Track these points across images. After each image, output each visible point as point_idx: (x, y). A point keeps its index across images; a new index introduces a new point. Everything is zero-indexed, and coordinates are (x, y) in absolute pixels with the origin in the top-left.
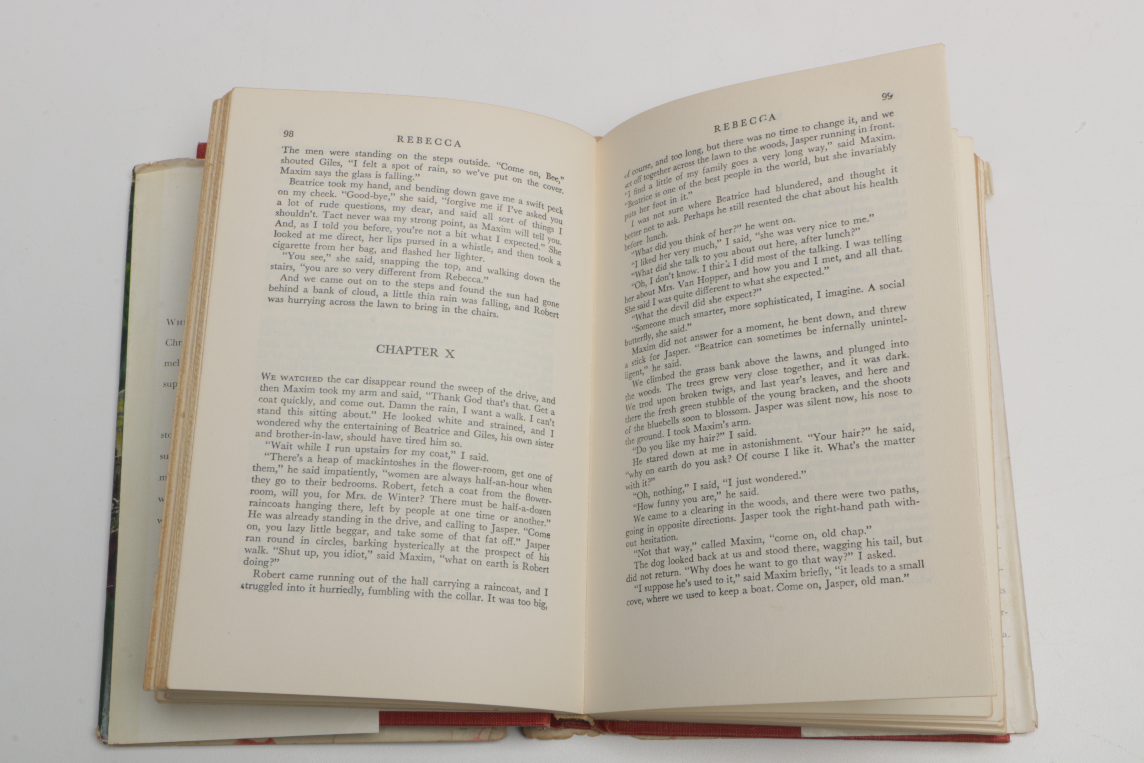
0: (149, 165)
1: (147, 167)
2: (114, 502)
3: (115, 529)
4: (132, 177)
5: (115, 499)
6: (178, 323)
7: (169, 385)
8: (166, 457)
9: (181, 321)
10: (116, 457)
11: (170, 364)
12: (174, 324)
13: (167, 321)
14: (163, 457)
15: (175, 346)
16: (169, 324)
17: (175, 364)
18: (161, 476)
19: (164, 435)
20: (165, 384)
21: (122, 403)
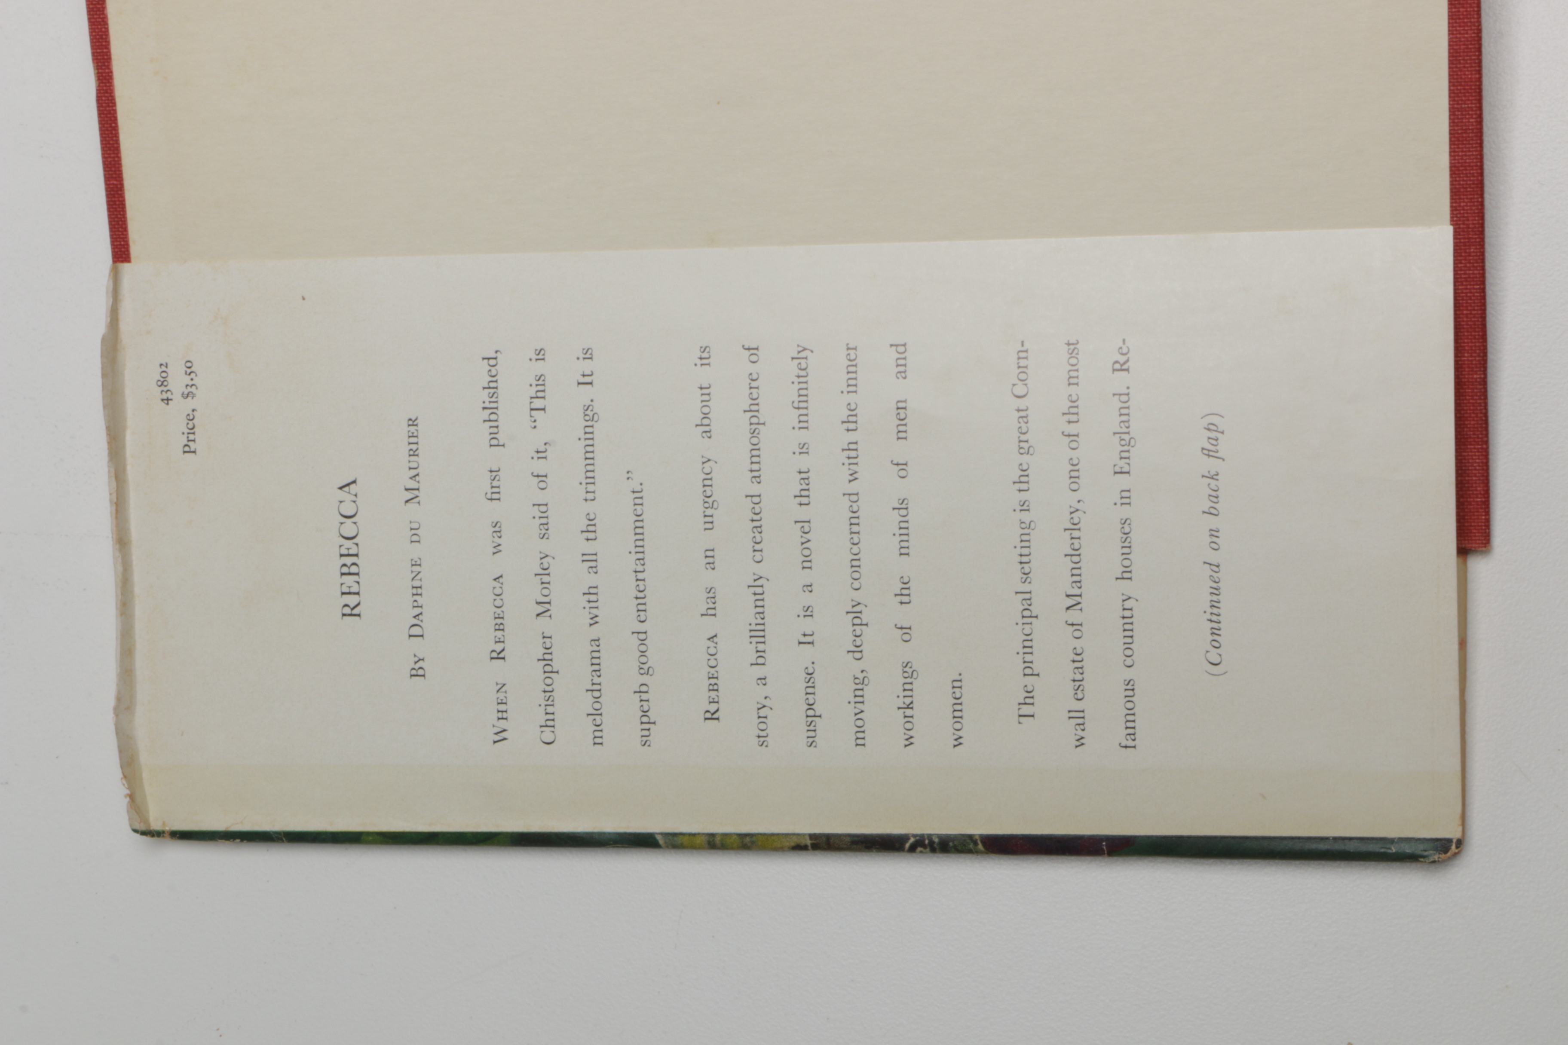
0: (131, 799)
1: (134, 804)
2: (913, 849)
3: (975, 843)
4: (156, 840)
5: (907, 845)
6: (502, 718)
7: (646, 733)
8: (812, 734)
9: (499, 711)
10: (810, 848)
11: (598, 734)
12: (506, 728)
13: (497, 744)
14: (811, 740)
15: (557, 723)
16: (505, 739)
17: (598, 723)
18: (854, 743)
19: (762, 739)
20: (643, 743)
21: (687, 837)
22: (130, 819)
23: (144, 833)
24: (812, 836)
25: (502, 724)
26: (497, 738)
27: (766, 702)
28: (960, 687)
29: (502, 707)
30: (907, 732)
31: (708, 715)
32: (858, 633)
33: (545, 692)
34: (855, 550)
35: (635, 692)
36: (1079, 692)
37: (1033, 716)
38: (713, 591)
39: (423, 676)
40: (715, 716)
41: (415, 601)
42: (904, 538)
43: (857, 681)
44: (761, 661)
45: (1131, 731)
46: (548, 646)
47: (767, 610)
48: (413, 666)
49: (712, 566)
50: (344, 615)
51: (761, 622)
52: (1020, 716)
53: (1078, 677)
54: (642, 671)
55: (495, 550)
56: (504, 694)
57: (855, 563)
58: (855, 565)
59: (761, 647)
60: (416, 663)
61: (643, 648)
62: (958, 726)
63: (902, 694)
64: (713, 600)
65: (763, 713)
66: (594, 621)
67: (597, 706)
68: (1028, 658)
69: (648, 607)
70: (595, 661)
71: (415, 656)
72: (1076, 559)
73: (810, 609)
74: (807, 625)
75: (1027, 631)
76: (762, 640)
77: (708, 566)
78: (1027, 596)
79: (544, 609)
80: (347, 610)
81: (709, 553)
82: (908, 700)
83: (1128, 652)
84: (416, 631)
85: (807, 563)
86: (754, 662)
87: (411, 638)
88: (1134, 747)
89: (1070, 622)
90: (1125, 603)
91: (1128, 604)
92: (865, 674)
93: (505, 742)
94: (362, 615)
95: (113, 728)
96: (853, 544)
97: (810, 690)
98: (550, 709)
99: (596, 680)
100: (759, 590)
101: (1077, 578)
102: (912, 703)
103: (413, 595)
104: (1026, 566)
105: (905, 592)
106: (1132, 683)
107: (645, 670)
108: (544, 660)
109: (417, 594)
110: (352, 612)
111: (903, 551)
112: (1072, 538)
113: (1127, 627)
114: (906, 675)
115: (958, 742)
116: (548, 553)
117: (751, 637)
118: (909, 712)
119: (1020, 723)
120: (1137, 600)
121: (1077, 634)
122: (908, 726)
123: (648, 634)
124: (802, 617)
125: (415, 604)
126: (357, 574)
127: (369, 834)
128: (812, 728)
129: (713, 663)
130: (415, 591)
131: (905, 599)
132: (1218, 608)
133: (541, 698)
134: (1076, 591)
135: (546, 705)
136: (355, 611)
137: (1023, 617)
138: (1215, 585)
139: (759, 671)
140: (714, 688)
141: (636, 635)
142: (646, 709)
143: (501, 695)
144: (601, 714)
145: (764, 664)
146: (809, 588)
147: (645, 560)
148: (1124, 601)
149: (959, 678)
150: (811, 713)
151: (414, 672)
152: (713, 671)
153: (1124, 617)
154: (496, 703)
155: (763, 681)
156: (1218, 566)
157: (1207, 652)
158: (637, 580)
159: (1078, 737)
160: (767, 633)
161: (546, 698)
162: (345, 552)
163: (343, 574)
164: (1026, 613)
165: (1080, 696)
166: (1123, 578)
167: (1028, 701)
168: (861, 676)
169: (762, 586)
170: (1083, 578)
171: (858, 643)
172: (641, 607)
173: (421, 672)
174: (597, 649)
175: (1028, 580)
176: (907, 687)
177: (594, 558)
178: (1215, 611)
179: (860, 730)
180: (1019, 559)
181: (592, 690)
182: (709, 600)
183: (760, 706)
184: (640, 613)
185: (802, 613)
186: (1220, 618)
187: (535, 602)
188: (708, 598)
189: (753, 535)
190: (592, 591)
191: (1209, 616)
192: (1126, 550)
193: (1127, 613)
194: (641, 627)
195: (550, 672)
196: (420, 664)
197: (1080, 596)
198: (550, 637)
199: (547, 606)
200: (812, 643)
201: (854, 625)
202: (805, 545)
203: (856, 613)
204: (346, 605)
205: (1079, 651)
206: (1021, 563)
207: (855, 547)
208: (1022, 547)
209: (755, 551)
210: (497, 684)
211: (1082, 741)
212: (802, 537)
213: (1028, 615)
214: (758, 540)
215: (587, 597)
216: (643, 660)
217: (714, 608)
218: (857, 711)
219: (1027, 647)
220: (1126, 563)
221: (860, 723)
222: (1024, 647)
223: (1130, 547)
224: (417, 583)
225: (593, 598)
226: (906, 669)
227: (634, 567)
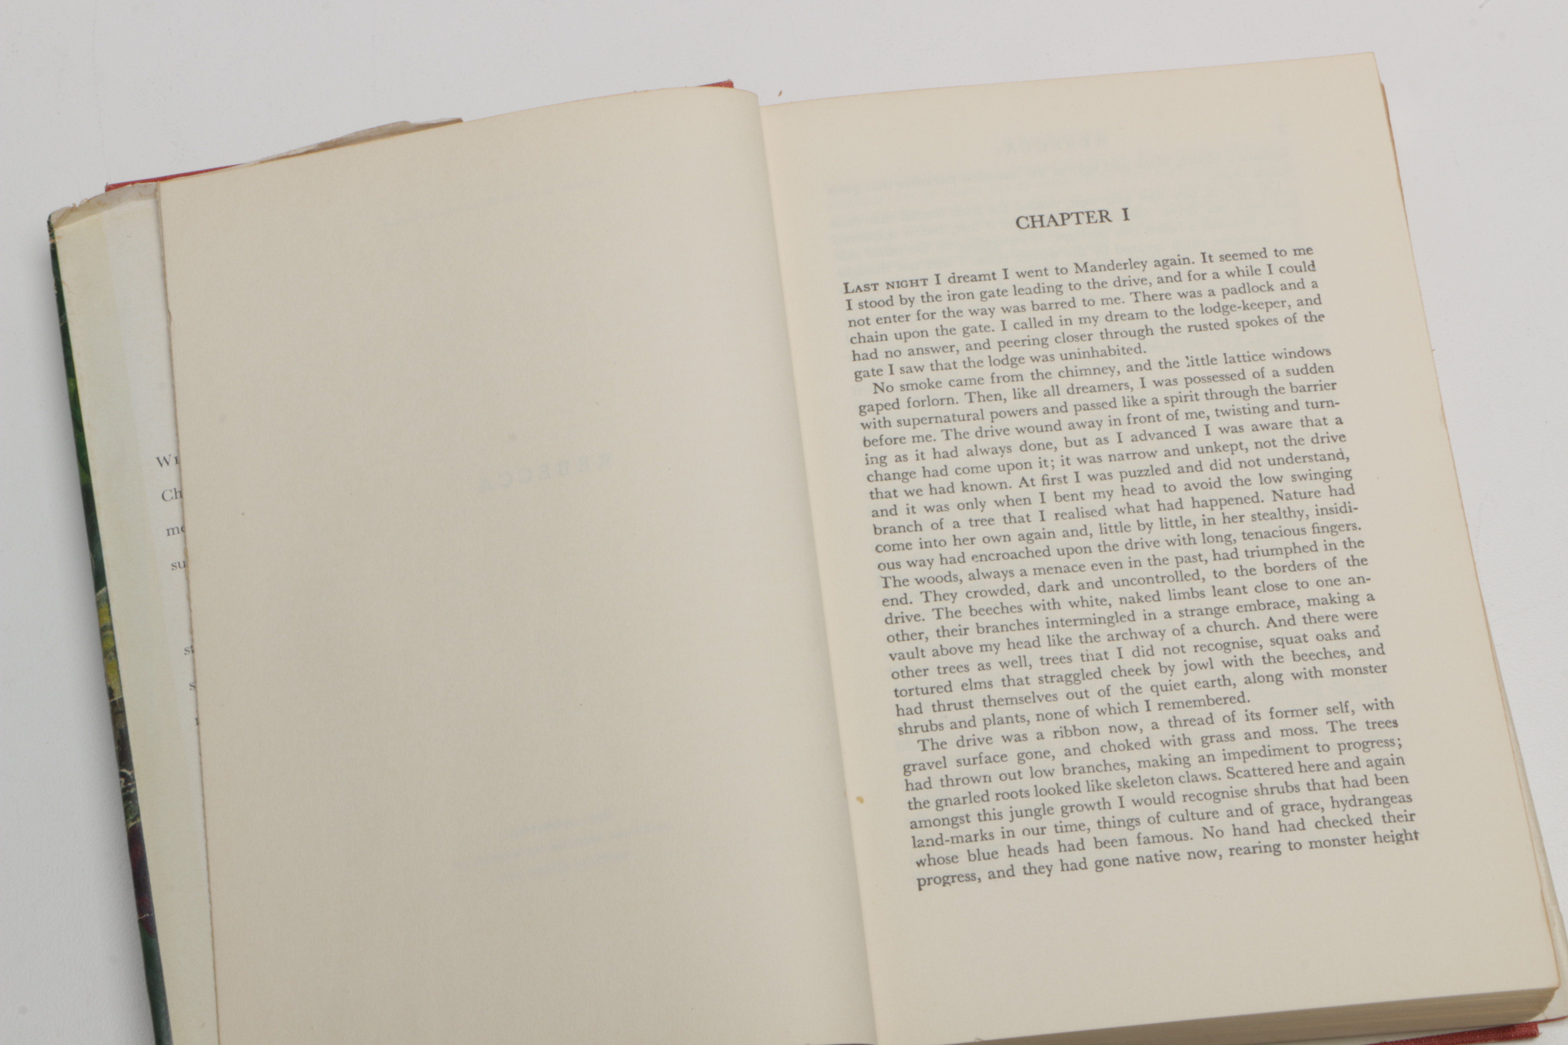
0: (73, 209)
1: (70, 213)
2: (122, 775)
3: (134, 820)
4: (47, 233)
5: (124, 771)
6: (176, 461)
10: (112, 700)
11: (176, 532)
12: (170, 465)
13: (156, 461)
16: (161, 465)
18: (198, 718)
19: (190, 651)
20: (174, 565)
21: (107, 610)
22: (58, 211)
23: (49, 223)
24: (121, 701)
25: (172, 462)
26: (161, 459)
93: (159, 466)
127: (75, 383)
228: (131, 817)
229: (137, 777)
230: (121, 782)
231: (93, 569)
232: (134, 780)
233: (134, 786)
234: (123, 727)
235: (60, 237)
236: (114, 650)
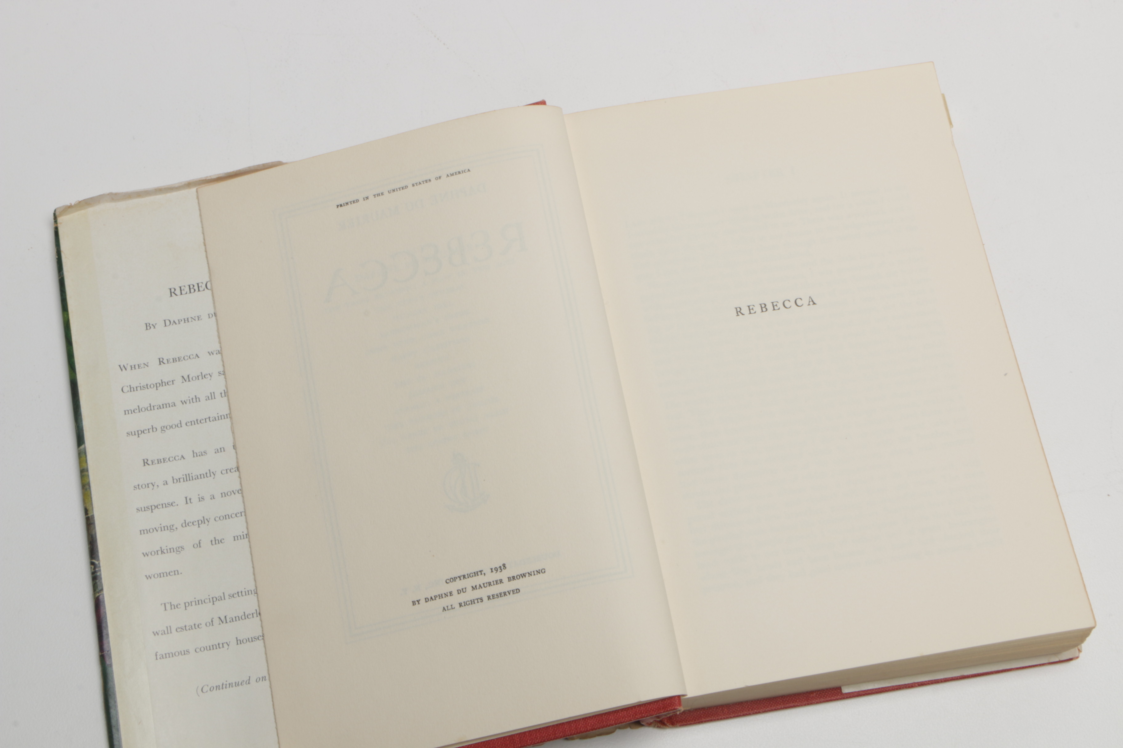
0: (70, 207)
1: (68, 209)
2: (92, 563)
4: (53, 221)
5: (94, 561)
6: (131, 368)
7: (133, 433)
8: (143, 509)
9: (135, 365)
10: (87, 518)
11: (130, 412)
12: (127, 370)
13: (119, 367)
14: (140, 509)
15: (132, 393)
16: (122, 370)
17: (135, 411)
18: (141, 529)
19: (137, 487)
20: (128, 433)
21: (85, 459)
22: (60, 207)
23: (54, 214)
24: (92, 517)
25: (129, 368)
26: (122, 366)
27: (156, 486)
28: (175, 574)
29: (137, 367)
30: (150, 553)
31: (146, 461)
32: (194, 523)
33: (147, 385)
34: (233, 516)
35: (152, 426)
36: (180, 629)
37: (166, 610)
38: (205, 454)
39: (147, 329)
40: (146, 464)
41: (182, 320)
42: (242, 537)
43: (171, 526)
44: (175, 481)
45: (164, 656)
46: (169, 383)
47: (199, 480)
48: (151, 324)
49: (217, 452)
50: (170, 289)
51: (194, 478)
52: (165, 604)
53: (187, 628)
54: (163, 428)
55: (210, 353)
56: (143, 367)
57: (227, 517)
58: (226, 517)
59: (182, 480)
60: (153, 325)
61: (174, 426)
62: (156, 576)
63: (168, 548)
64: (201, 455)
65: (150, 485)
66: (183, 402)
67: (143, 410)
68: (193, 603)
69: (193, 426)
70: (165, 406)
71: (156, 324)
72: (243, 617)
73: (203, 500)
74: (195, 500)
75: (206, 601)
76: (185, 480)
77: (216, 450)
78: (223, 598)
79: (187, 379)
80: (173, 290)
81: (222, 450)
82: (165, 551)
83: (202, 649)
84: (168, 323)
85: (224, 495)
86: (174, 478)
87: (164, 321)
88: (157, 659)
89: (213, 620)
90: (226, 644)
91: (225, 645)
92: (175, 529)
93: (120, 370)
94: (172, 297)
95: (102, 193)
96: (236, 515)
97: (164, 505)
98: (139, 388)
99: (156, 408)
100: (208, 475)
101: (234, 619)
102: (164, 553)
103: (184, 319)
104: (237, 595)
105: (217, 542)
106: (188, 653)
107: (163, 429)
108: (162, 383)
109: (185, 321)
110: (172, 292)
111: (236, 538)
112: (253, 614)
113: (215, 647)
114: (178, 548)
115: (148, 577)
116: (212, 376)
117: (186, 475)
118: (160, 552)
119: (161, 604)
120: (228, 649)
121: (208, 624)
122: (153, 553)
123: (181, 428)
124: (199, 496)
125: (180, 321)
126: (190, 292)
128: (146, 509)
129: (171, 459)
130: (186, 319)
131: (214, 542)
132: (229, 687)
133: (144, 383)
134: (228, 620)
135: (140, 387)
136: (173, 294)
137: (213, 598)
138: (240, 683)
139: (170, 481)
140: (159, 461)
141: (179, 422)
142: (145, 432)
143: (142, 366)
144: (139, 412)
145: (174, 482)
146: (212, 498)
147: (215, 421)
148: (227, 643)
149: (179, 573)
150: (153, 507)
151: (148, 325)
152: (167, 460)
153: (219, 644)
154: (139, 363)
155: (165, 484)
156: (249, 683)
157: (208, 686)
158: (205, 419)
159: (158, 632)
160: (189, 482)
161: (144, 386)
162: (200, 285)
163: (189, 286)
164: (215, 599)
165: (178, 630)
166: (237, 641)
167: (173, 607)
168: (174, 528)
169: (210, 476)
170: (235, 622)
171: (190, 524)
172: (193, 423)
173: (148, 328)
174: (171, 405)
175: (230, 597)
176: (172, 550)
177: (213, 397)
178: (228, 686)
179: (148, 531)
180: (240, 591)
181: (150, 406)
182: (200, 453)
183: (153, 484)
184: (190, 423)
185: (200, 496)
186: (224, 689)
187: (188, 374)
188: (202, 452)
189: (234, 468)
190: (198, 400)
191: (225, 683)
192: (250, 640)
193: (221, 646)
194: (183, 424)
195: (157, 386)
196: (152, 327)
197: (226, 622)
198: (173, 384)
199: (188, 380)
200: (187, 503)
201: (198, 521)
202: (232, 493)
203: (204, 521)
204: (175, 290)
205: (200, 626)
206: (238, 593)
207: (235, 515)
208: (245, 592)
209: (227, 470)
210: (148, 363)
211: (156, 635)
212: (236, 490)
213: (214, 600)
214: (232, 471)
215: (194, 398)
216: (168, 427)
217: (197, 456)
218: (157, 529)
219: (199, 602)
220: (245, 641)
221: (151, 531)
222: (198, 601)
223: (252, 641)
224: (190, 320)
225: (194, 400)
226: (180, 548)
227: (211, 416)
228: (97, 590)
229: (101, 564)
230: (91, 568)
231: (76, 433)
232: (100, 567)
233: (100, 571)
234: (94, 533)
235: (61, 223)
236: (89, 484)
